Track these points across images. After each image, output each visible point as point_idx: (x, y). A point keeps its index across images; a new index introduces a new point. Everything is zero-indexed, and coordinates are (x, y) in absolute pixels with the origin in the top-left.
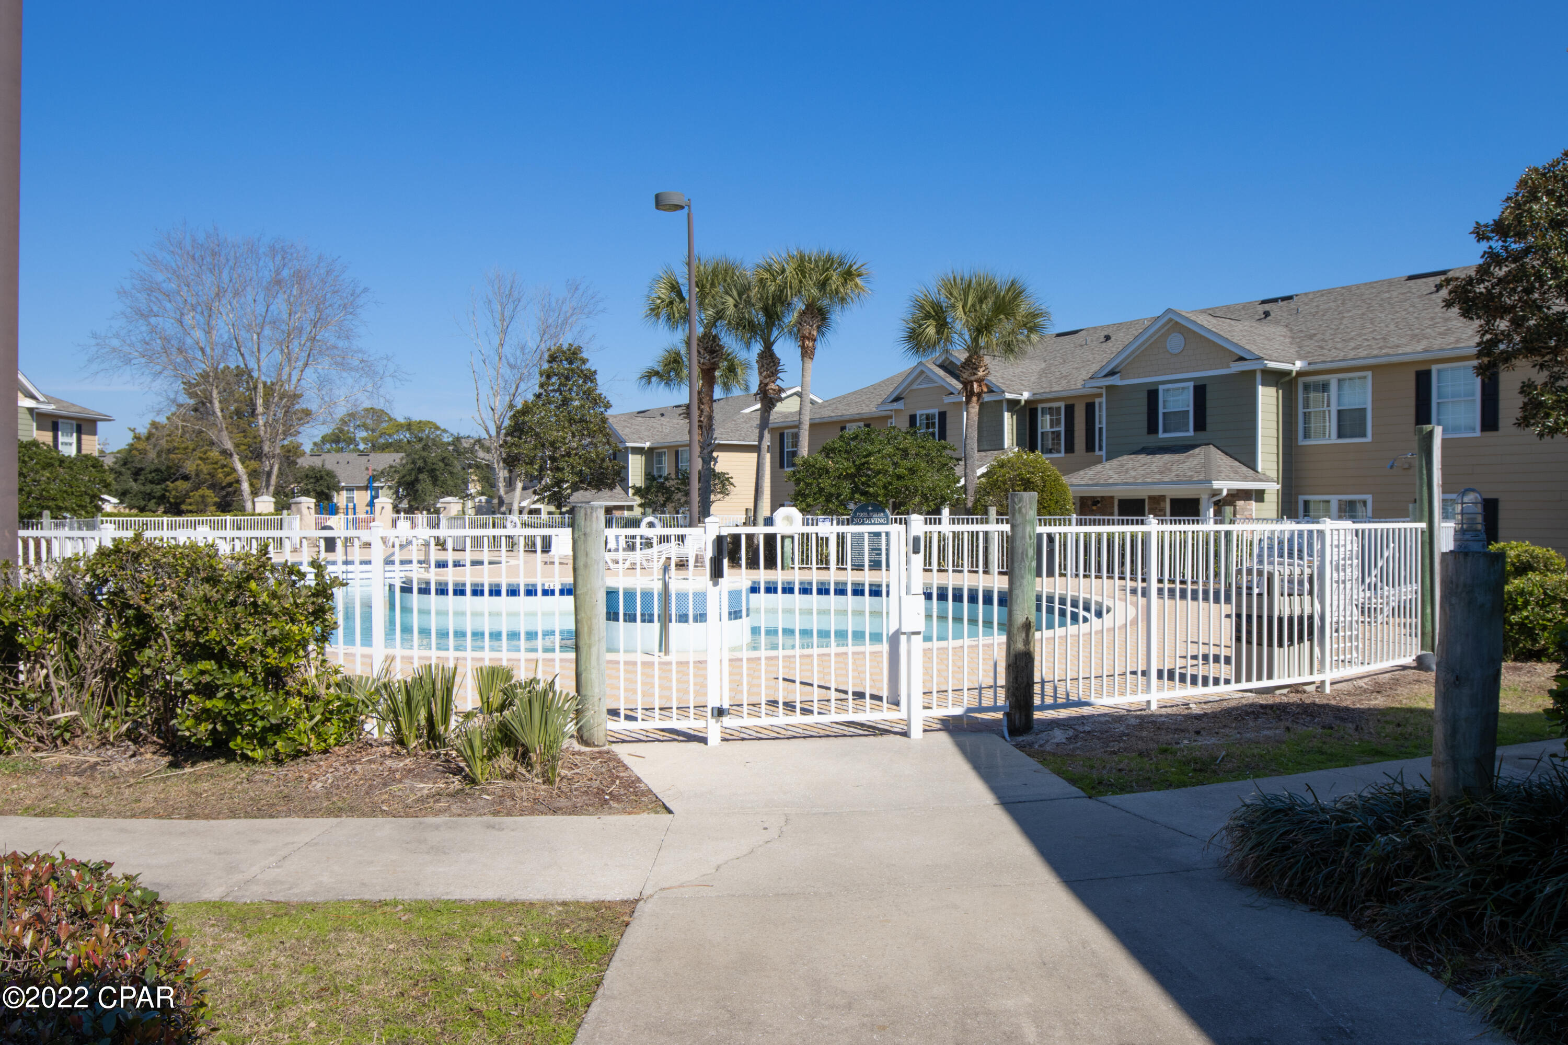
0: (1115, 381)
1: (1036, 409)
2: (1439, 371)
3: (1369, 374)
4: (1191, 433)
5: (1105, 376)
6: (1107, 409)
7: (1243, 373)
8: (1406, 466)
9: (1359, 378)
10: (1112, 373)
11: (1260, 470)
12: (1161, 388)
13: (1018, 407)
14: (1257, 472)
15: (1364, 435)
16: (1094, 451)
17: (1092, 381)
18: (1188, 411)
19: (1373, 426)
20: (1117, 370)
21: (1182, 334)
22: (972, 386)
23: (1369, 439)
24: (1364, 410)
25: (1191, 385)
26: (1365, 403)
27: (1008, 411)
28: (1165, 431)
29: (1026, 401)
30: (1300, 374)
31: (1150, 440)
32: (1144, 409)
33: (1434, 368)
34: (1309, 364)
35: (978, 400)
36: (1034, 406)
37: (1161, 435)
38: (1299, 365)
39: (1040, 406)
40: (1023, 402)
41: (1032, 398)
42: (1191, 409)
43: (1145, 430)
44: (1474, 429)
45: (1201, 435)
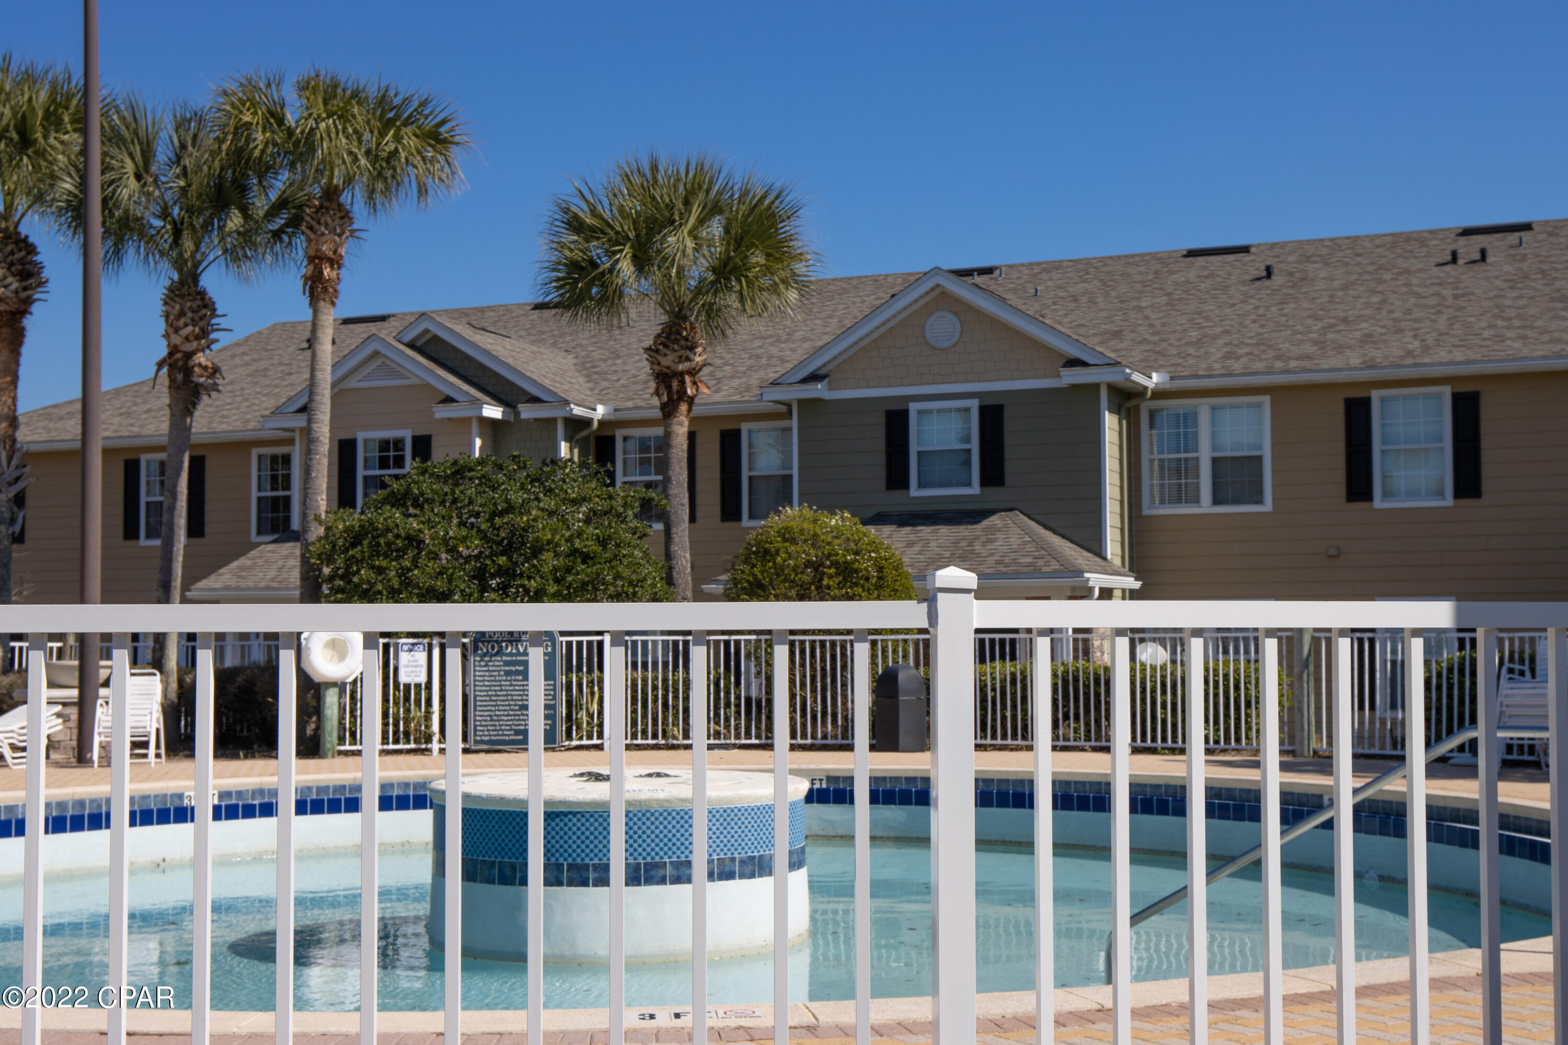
0: (819, 390)
1: (612, 439)
2: (1383, 400)
3: (1266, 400)
4: (975, 489)
5: (805, 381)
6: (800, 442)
7: (1075, 387)
8: (1333, 552)
9: (1249, 406)
10: (814, 378)
11: (1109, 557)
12: (913, 407)
13: (584, 433)
14: (1105, 559)
15: (1260, 501)
16: (739, 518)
17: (777, 388)
18: (969, 451)
19: (1273, 486)
20: (823, 372)
21: (955, 313)
22: (683, 382)
23: (1268, 506)
24: (1259, 458)
25: (974, 404)
26: (1260, 448)
27: (566, 441)
28: (921, 485)
29: (601, 422)
30: (1159, 394)
31: (894, 501)
32: (880, 443)
33: (1376, 395)
34: (1172, 378)
35: (690, 410)
36: (608, 433)
37: (915, 491)
38: (1155, 379)
39: (619, 434)
40: (595, 425)
41: (612, 417)
42: (975, 446)
43: (882, 483)
44: (1440, 494)
45: (996, 494)
